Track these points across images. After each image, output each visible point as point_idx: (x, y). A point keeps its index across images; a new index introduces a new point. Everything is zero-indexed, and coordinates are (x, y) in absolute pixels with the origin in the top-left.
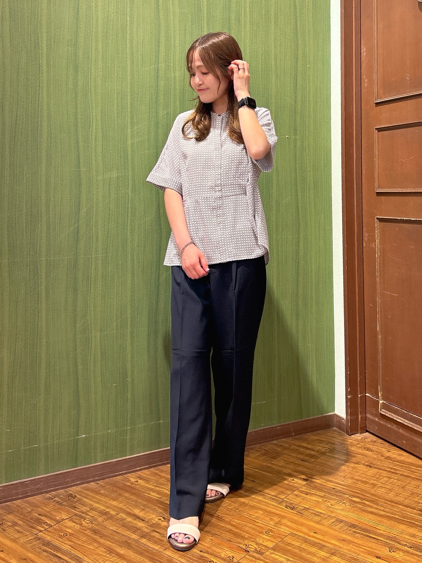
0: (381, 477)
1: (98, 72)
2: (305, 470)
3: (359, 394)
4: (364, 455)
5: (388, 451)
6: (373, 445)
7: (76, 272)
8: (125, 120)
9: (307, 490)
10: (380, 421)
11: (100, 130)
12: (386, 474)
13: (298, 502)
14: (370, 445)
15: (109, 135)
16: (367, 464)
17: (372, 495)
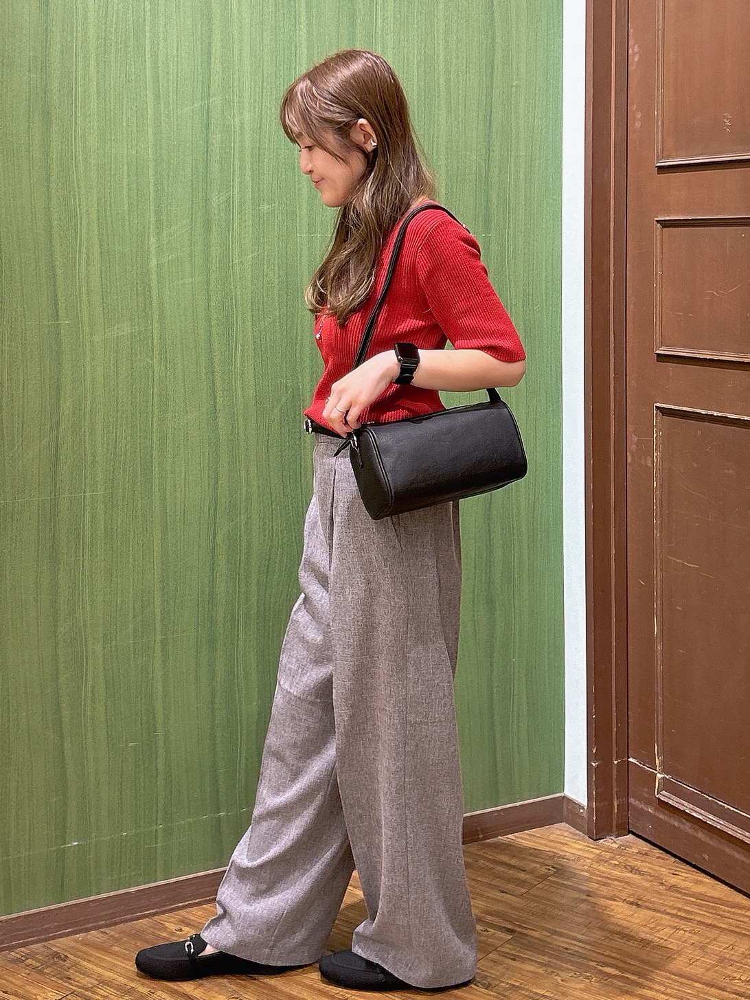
0: (658, 928)
1: (90, 122)
2: (509, 911)
3: (614, 758)
4: (626, 883)
5: (673, 874)
6: (642, 861)
7: (54, 526)
8: (144, 217)
9: (515, 950)
10: (657, 814)
11: (96, 241)
12: (669, 920)
13: (498, 974)
14: (636, 860)
15: (114, 251)
16: (631, 900)
17: (642, 961)
